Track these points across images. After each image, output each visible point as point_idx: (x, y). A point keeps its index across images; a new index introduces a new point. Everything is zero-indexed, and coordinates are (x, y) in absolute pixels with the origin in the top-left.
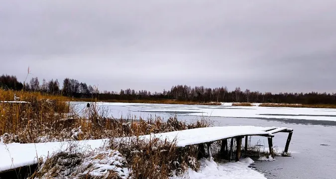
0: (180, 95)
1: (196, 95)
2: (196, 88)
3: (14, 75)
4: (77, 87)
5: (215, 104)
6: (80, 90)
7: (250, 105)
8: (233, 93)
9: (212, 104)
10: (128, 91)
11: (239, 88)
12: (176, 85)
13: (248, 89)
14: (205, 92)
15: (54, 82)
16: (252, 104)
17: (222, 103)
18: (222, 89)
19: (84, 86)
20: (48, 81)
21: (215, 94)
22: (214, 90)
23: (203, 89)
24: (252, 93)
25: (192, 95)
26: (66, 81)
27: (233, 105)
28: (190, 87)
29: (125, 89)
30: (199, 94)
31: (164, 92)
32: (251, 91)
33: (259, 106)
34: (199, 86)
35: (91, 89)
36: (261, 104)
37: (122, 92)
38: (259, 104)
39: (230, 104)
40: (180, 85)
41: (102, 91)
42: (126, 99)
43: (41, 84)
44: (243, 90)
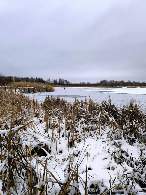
0: (104, 84)
1: (111, 84)
2: (111, 81)
3: (42, 78)
4: (64, 81)
5: (119, 87)
6: (65, 83)
7: (135, 88)
8: (127, 82)
9: (118, 87)
10: (83, 83)
11: (130, 80)
12: (102, 80)
13: (134, 81)
14: (114, 82)
15: (56, 80)
16: (136, 87)
17: (122, 87)
18: (122, 81)
19: (66, 81)
20: (53, 80)
21: (119, 83)
22: (118, 81)
23: (113, 81)
24: (136, 82)
25: (109, 83)
26: (60, 80)
27: (127, 88)
28: (108, 81)
29: (82, 82)
30: (112, 83)
31: (97, 83)
32: (135, 82)
33: (140, 88)
34: (112, 80)
35: (69, 82)
36: (141, 87)
37: (81, 83)
38: (140, 87)
39: (126, 87)
40: (104, 80)
41: (73, 83)
42: (82, 86)
43: (51, 81)
44: (132, 81)
